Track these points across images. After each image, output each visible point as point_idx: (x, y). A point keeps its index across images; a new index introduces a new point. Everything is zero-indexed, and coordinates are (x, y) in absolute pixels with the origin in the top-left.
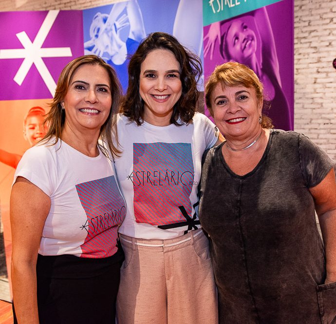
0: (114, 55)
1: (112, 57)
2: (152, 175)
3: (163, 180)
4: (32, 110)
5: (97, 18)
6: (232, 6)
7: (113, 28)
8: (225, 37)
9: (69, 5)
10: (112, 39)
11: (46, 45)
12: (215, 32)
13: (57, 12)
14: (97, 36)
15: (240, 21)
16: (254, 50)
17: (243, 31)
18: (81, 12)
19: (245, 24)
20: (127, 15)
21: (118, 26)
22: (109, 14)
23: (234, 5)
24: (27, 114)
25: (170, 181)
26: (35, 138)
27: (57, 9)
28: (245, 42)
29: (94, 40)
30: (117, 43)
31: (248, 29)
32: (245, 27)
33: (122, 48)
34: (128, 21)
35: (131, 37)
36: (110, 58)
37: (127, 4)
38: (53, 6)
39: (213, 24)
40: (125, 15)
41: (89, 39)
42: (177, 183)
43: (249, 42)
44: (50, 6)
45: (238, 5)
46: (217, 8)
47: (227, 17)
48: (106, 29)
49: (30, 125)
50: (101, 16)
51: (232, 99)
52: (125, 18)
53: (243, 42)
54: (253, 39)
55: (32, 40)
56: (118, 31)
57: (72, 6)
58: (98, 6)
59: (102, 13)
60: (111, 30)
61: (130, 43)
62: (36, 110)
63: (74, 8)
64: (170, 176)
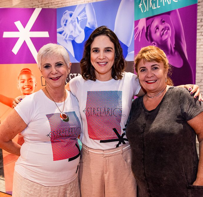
0: (77, 37)
1: (75, 38)
2: (96, 110)
3: (102, 113)
4: (23, 71)
5: (66, 14)
6: (155, 8)
7: (76, 20)
8: (149, 28)
9: (48, 5)
10: (75, 27)
11: (33, 30)
12: (142, 24)
13: (40, 9)
14: (65, 25)
15: (160, 18)
16: (169, 36)
17: (162, 24)
18: (56, 9)
19: (163, 20)
20: (85, 12)
21: (79, 19)
22: (74, 12)
23: (156, 8)
24: (20, 73)
25: (107, 113)
26: (24, 89)
27: (40, 7)
28: (163, 31)
29: (64, 28)
30: (78, 29)
31: (165, 23)
32: (164, 22)
33: (81, 33)
34: (86, 16)
35: (88, 26)
36: (74, 39)
37: (85, 6)
38: (37, 5)
39: (141, 19)
40: (84, 12)
41: (60, 26)
42: (111, 115)
43: (166, 31)
44: (35, 6)
45: (159, 8)
46: (144, 9)
47: (151, 15)
48: (71, 21)
49: (21, 80)
50: (68, 12)
51: (149, 69)
52: (84, 14)
53: (162, 31)
54: (168, 29)
55: (24, 26)
56: (79, 22)
57: (50, 5)
58: (67, 6)
59: (69, 11)
60: (75, 21)
61: (87, 30)
62: (25, 70)
63: (50, 7)
64: (107, 111)
